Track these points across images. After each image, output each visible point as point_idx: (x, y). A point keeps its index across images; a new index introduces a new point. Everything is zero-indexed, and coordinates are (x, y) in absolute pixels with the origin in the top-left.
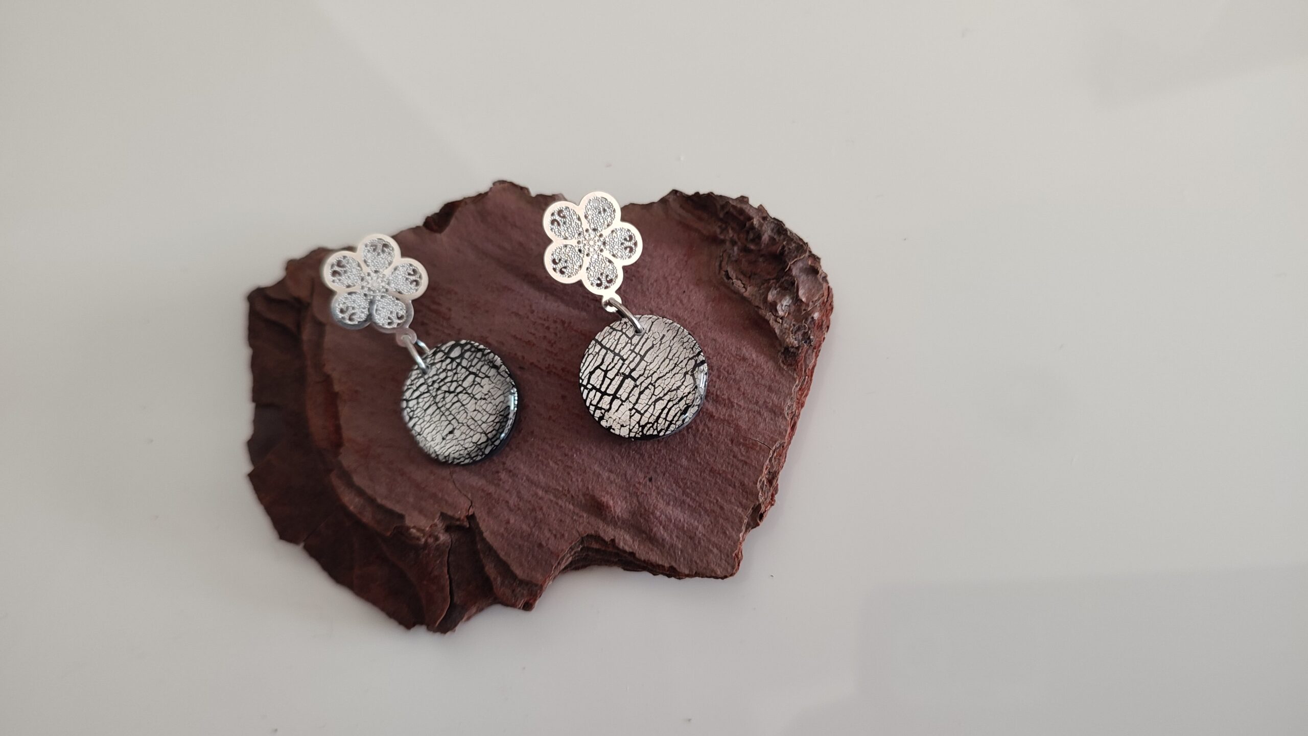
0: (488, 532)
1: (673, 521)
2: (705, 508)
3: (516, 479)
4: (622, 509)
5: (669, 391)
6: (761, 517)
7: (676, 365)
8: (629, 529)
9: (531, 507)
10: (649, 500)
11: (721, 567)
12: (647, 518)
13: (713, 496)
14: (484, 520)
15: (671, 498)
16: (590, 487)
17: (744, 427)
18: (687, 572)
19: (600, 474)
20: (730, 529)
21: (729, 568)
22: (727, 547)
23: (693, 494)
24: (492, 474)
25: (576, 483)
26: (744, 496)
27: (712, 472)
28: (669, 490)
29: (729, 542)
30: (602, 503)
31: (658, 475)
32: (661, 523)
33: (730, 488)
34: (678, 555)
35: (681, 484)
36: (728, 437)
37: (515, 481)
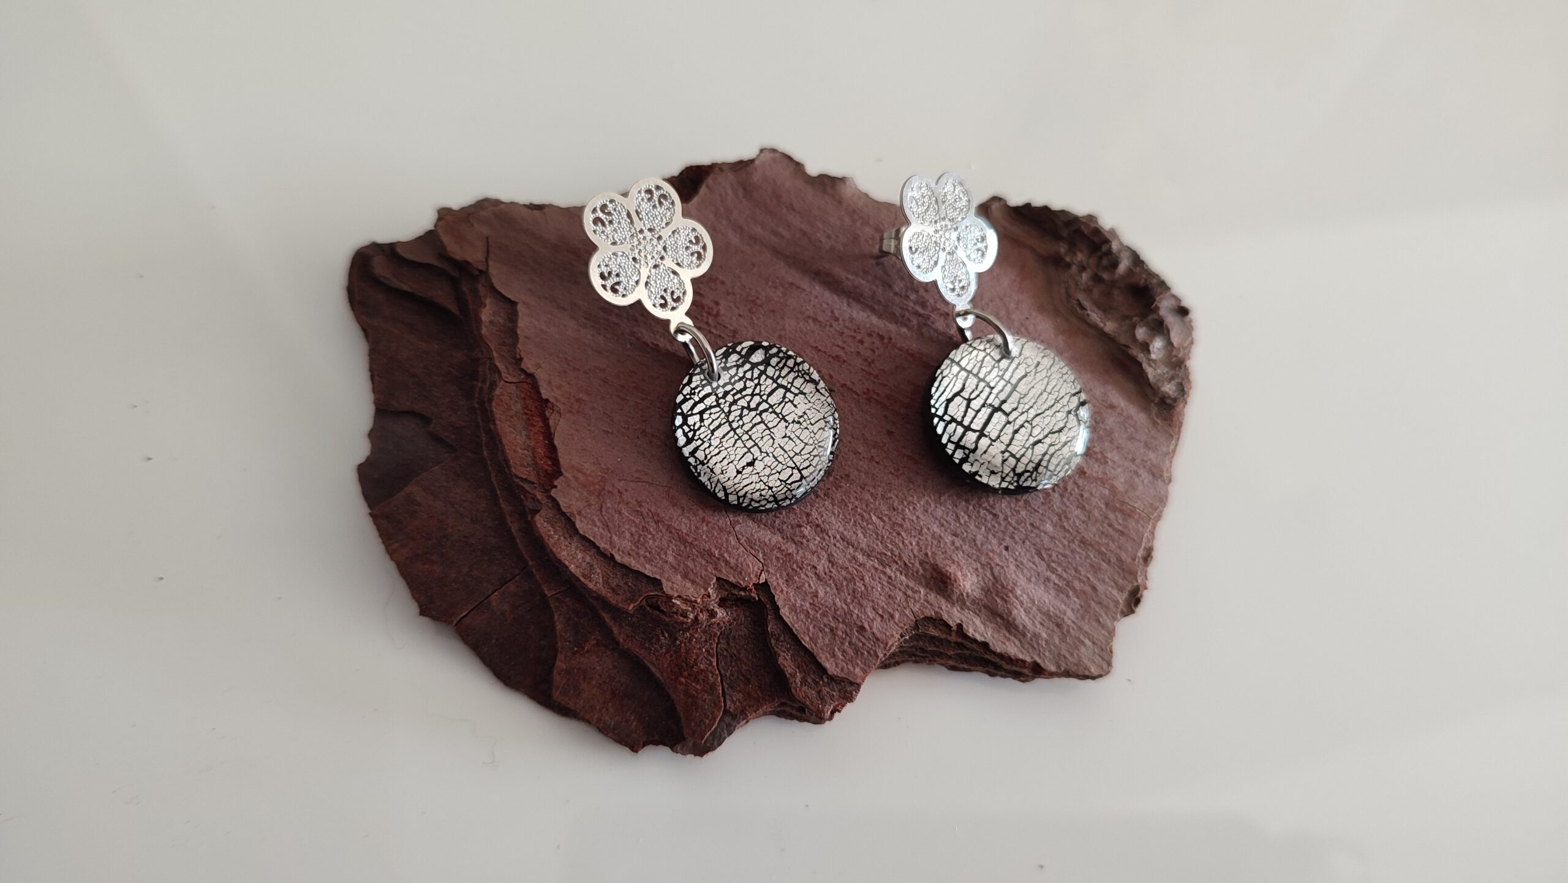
0: (786, 608)
1: (1036, 603)
2: (1074, 588)
3: (826, 537)
4: (972, 584)
5: (1050, 433)
6: (1137, 601)
7: (1057, 401)
8: (980, 611)
9: (848, 577)
10: (1007, 574)
11: (1095, 663)
12: (1005, 597)
13: (1083, 573)
14: (782, 591)
15: (1032, 572)
16: (930, 554)
17: (1121, 488)
18: (1053, 669)
19: (941, 537)
20: (1104, 615)
21: (1105, 666)
22: (1101, 638)
23: (1059, 569)
24: (792, 528)
25: (910, 547)
26: (1119, 575)
27: (1083, 542)
28: (1030, 563)
29: (1103, 632)
30: (948, 574)
31: (1016, 543)
32: (1022, 603)
33: (1104, 564)
34: (1042, 646)
35: (1045, 556)
36: (1103, 501)
37: (824, 540)
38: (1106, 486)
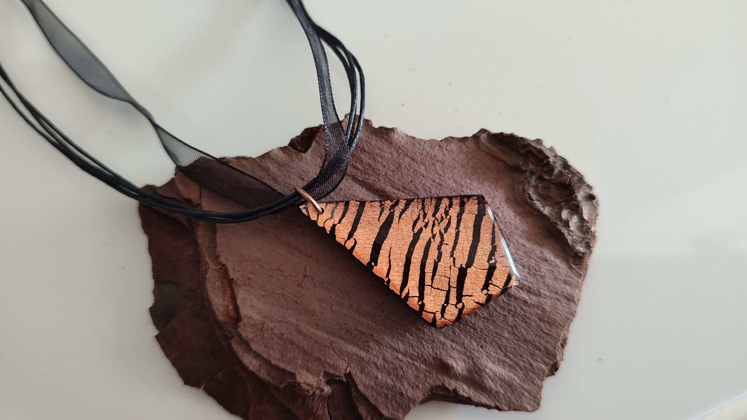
0: (361, 385)
1: (498, 375)
2: (520, 366)
3: (382, 347)
4: (462, 368)
6: (556, 369)
8: (467, 382)
9: (394, 367)
10: (482, 361)
11: (530, 404)
12: (480, 374)
13: (525, 357)
14: (358, 377)
15: (496, 359)
16: (438, 353)
17: (548, 309)
18: (506, 408)
19: (445, 343)
20: (536, 379)
21: (536, 406)
22: (534, 391)
23: (512, 356)
24: (363, 342)
25: (428, 349)
26: (546, 356)
27: (526, 341)
28: (495, 354)
29: (536, 388)
30: (448, 364)
31: (487, 343)
32: (489, 377)
33: (538, 351)
34: (501, 397)
35: (503, 349)
36: (537, 317)
37: (381, 348)
38: (539, 309)
